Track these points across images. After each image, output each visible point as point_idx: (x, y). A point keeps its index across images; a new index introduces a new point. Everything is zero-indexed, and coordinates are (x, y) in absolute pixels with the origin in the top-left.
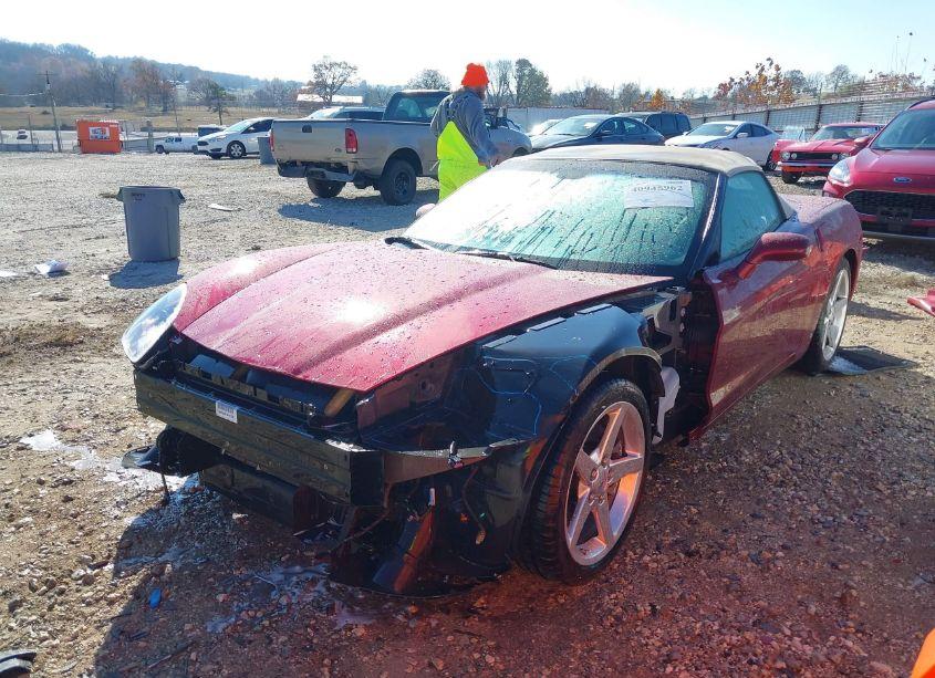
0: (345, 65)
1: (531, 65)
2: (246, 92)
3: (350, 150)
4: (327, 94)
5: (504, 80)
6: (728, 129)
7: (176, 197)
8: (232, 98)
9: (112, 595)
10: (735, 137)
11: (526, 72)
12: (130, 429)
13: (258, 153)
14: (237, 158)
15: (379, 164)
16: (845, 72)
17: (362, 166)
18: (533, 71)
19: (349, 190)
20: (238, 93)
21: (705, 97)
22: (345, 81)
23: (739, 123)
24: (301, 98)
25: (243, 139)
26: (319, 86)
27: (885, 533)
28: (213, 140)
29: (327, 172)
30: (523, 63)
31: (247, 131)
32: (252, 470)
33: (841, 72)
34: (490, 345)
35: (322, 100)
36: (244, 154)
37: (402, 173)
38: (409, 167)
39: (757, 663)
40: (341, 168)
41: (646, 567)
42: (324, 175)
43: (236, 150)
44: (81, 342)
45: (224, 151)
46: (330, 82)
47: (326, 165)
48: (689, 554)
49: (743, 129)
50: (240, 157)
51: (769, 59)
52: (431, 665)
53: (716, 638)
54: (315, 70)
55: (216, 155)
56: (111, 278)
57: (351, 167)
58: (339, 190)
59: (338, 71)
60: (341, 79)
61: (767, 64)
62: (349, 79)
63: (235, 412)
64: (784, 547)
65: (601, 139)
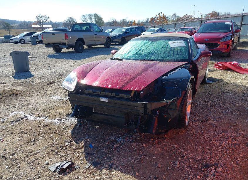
0: (46, 16)
1: (98, 15)
2: (16, 25)
3: (66, 39)
4: (41, 25)
5: (91, 19)
6: (156, 30)
7: (27, 54)
8: (12, 27)
9: (80, 147)
10: (158, 32)
11: (97, 17)
12: (52, 112)
13: (30, 42)
14: (23, 44)
15: (74, 42)
16: (176, 15)
17: (70, 43)
18: (98, 17)
19: (65, 50)
20: (13, 25)
21: (143, 22)
22: (46, 21)
23: (158, 28)
24: (33, 26)
25: (25, 38)
26: (39, 23)
27: (237, 112)
28: (15, 38)
29: (60, 46)
30: (96, 15)
31: (25, 36)
32: (104, 114)
33: (174, 15)
34: (163, 78)
35: (40, 26)
36: (25, 42)
37: (80, 45)
38: (81, 43)
39: (227, 138)
40: (64, 44)
41: (195, 125)
42: (58, 46)
43: (22, 41)
44: (20, 94)
45: (19, 41)
46: (42, 21)
47: (60, 44)
48: (202, 121)
49: (159, 30)
50: (24, 43)
51: (161, 12)
52: (164, 149)
53: (217, 135)
54: (37, 18)
55: (16, 43)
56: (14, 77)
57: (67, 44)
58: (61, 50)
59: (44, 18)
60: (45, 20)
61: (161, 13)
62: (47, 20)
63: (107, 99)
64: (219, 118)
65: (126, 34)
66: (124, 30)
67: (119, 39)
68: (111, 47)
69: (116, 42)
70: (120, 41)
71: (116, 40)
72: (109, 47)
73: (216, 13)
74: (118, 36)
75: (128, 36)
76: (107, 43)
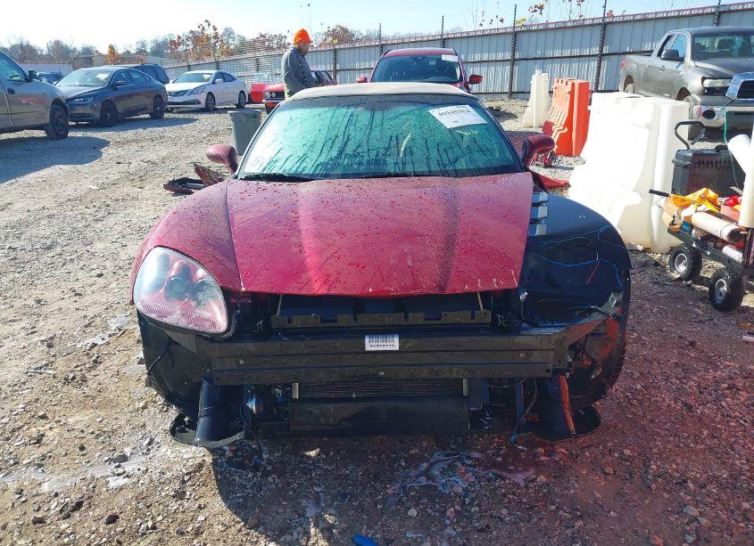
10: (214, 83)
49: (217, 76)
61: (206, 25)
65: (116, 89)
66: (103, 77)
67: (92, 107)
68: (71, 134)
69: (82, 117)
70: (98, 115)
71: (80, 110)
72: (65, 136)
73: (345, 30)
74: (90, 96)
75: (122, 97)
76: (57, 124)
